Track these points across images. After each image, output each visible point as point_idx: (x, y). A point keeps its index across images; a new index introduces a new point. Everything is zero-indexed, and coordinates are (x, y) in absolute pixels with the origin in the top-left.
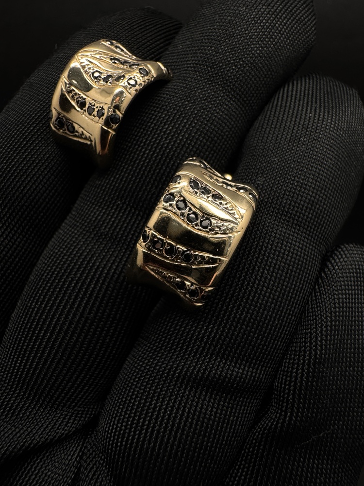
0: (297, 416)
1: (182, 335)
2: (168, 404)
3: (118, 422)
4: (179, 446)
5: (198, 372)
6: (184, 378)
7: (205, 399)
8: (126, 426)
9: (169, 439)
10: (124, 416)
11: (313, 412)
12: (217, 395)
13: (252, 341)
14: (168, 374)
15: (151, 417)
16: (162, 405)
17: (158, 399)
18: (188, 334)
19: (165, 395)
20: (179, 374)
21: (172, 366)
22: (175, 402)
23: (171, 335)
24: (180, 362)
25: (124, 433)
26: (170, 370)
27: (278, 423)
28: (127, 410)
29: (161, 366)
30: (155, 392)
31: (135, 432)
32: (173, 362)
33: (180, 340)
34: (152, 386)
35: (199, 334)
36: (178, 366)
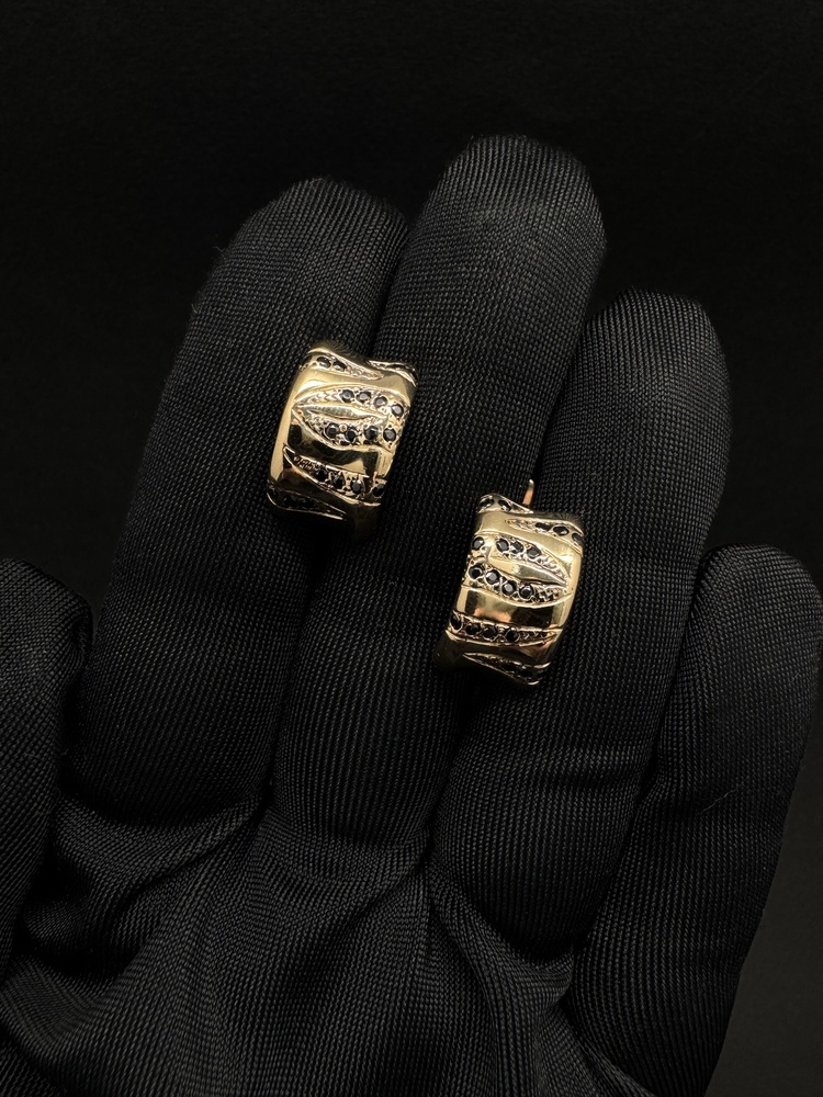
0: (693, 780)
1: (522, 728)
2: (523, 812)
3: (466, 843)
4: (547, 858)
5: (552, 770)
6: (537, 779)
7: (567, 799)
8: (477, 846)
9: (533, 852)
10: (472, 835)
11: (711, 772)
12: (581, 791)
13: (612, 719)
14: (515, 777)
15: (506, 832)
16: (516, 815)
17: (510, 808)
18: (530, 726)
19: (517, 803)
20: (529, 775)
21: (518, 768)
22: (531, 809)
23: (509, 729)
24: (528, 761)
25: (477, 854)
26: (517, 773)
27: (670, 793)
28: (474, 827)
29: (504, 770)
30: (504, 802)
31: (490, 851)
32: (519, 762)
33: (521, 735)
34: (498, 795)
35: (544, 724)
36: (526, 766)
